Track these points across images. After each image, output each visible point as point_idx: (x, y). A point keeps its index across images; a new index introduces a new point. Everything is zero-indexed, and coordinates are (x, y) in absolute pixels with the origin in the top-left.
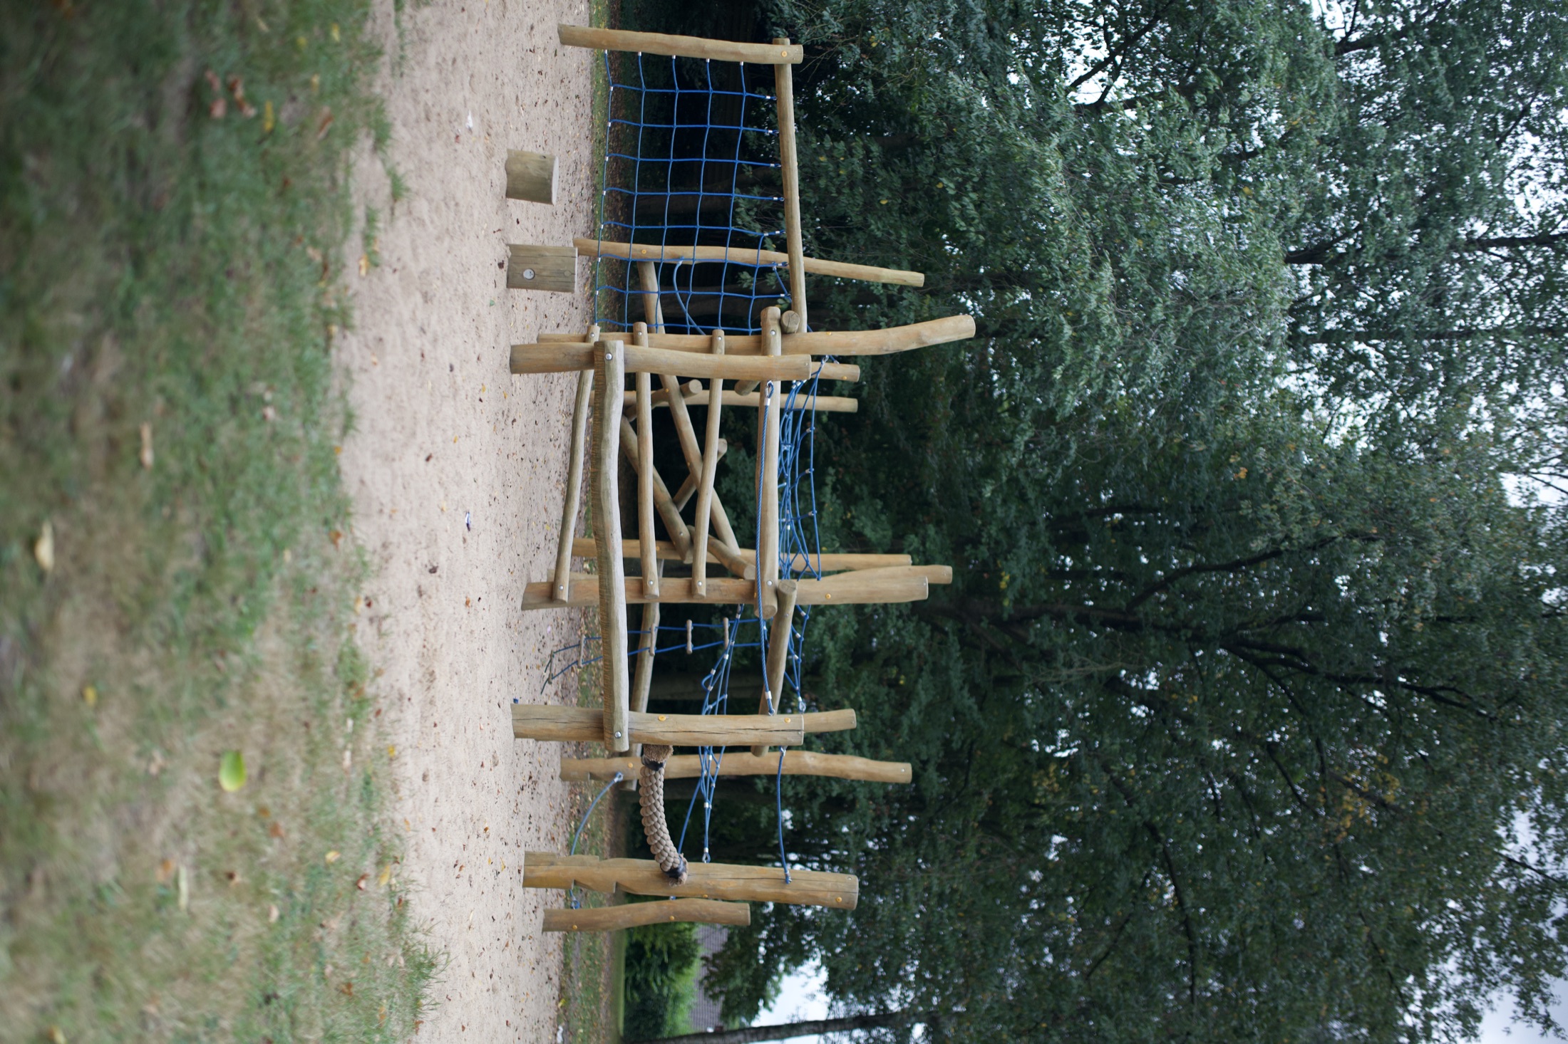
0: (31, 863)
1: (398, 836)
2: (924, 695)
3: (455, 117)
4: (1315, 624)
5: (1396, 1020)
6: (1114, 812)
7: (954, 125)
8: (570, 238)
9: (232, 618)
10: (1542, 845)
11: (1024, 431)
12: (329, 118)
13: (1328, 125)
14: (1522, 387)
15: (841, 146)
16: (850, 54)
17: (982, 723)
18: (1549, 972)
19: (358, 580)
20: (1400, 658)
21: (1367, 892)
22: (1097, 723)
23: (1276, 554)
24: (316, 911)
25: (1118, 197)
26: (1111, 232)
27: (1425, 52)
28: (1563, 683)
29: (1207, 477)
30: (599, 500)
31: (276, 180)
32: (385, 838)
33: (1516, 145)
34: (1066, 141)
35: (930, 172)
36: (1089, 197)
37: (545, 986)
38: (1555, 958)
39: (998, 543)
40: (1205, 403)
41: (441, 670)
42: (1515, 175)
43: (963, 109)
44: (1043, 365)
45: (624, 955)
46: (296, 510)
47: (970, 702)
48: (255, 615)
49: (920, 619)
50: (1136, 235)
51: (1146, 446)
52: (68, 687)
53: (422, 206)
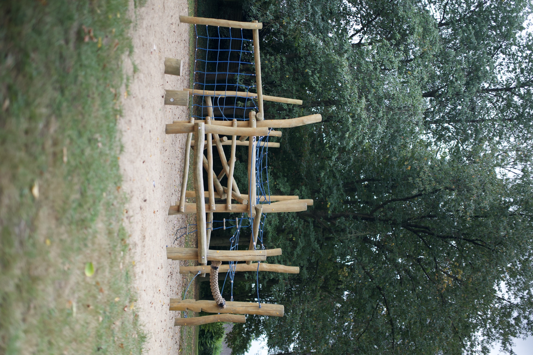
0: (30, 301)
1: (136, 292)
2: (302, 244)
3: (151, 46)
4: (433, 218)
6: (366, 283)
7: (311, 51)
8: (182, 88)
9: (89, 216)
10: (509, 292)
11: (335, 154)
12: (117, 44)
13: (436, 51)
14: (500, 138)
15: (273, 58)
16: (276, 26)
17: (321, 253)
18: (512, 335)
19: (124, 203)
20: (462, 230)
21: (452, 309)
22: (360, 253)
23: (420, 195)
24: (112, 319)
25: (367, 75)
26: (364, 87)
27: (467, 26)
28: (516, 238)
29: (397, 169)
30: (196, 177)
31: (102, 64)
32: (132, 293)
33: (497, 58)
34: (349, 56)
35: (303, 66)
36: (357, 75)
37: (175, 345)
38: (514, 331)
39: (326, 192)
40: (396, 144)
41: (147, 235)
42: (497, 68)
43: (314, 46)
44: (342, 131)
45: (198, 334)
46: (107, 179)
47: (317, 246)
48: (95, 215)
49: (300, 218)
50: (373, 88)
51: (376, 159)
52: (41, 239)
53: (142, 76)
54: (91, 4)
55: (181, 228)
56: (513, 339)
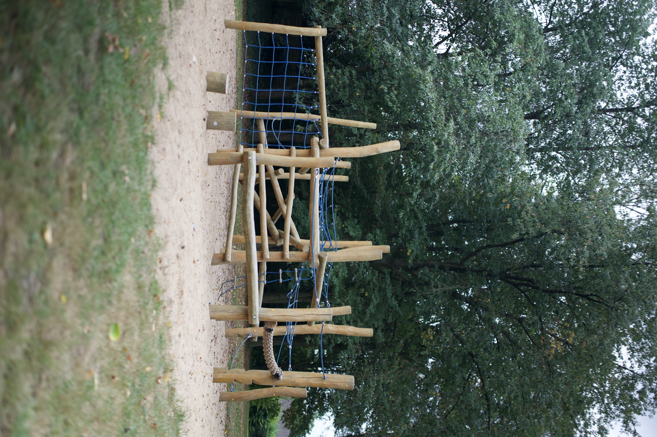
0: (41, 371)
1: (172, 360)
2: (375, 301)
3: (190, 57)
4: (537, 269)
5: (574, 434)
6: (456, 348)
7: (387, 62)
8: (228, 109)
9: (114, 267)
10: (632, 360)
11: (417, 190)
12: (148, 55)
13: (541, 61)
14: (620, 170)
15: (340, 71)
16: (343, 33)
17: (400, 312)
18: (635, 412)
19: (157, 251)
20: (573, 283)
21: (561, 381)
22: (448, 312)
23: (522, 240)
24: (142, 393)
25: (456, 92)
26: (452, 107)
27: (579, 32)
28: (641, 292)
29: (493, 208)
30: (246, 218)
31: (129, 80)
32: (167, 361)
33: (617, 71)
34: (434, 69)
35: (377, 82)
36: (444, 92)
37: (220, 425)
38: (638, 407)
39: (406, 236)
40: (492, 177)
41: (185, 290)
42: (616, 83)
43: (390, 56)
44: (425, 162)
45: (248, 411)
46: (136, 221)
47: (395, 303)
48: (122, 265)
49: (374, 268)
50: (463, 108)
51: (468, 195)
52: (55, 295)
53: (178, 94)
54: (116, 6)
55: (227, 282)
56: (637, 418)
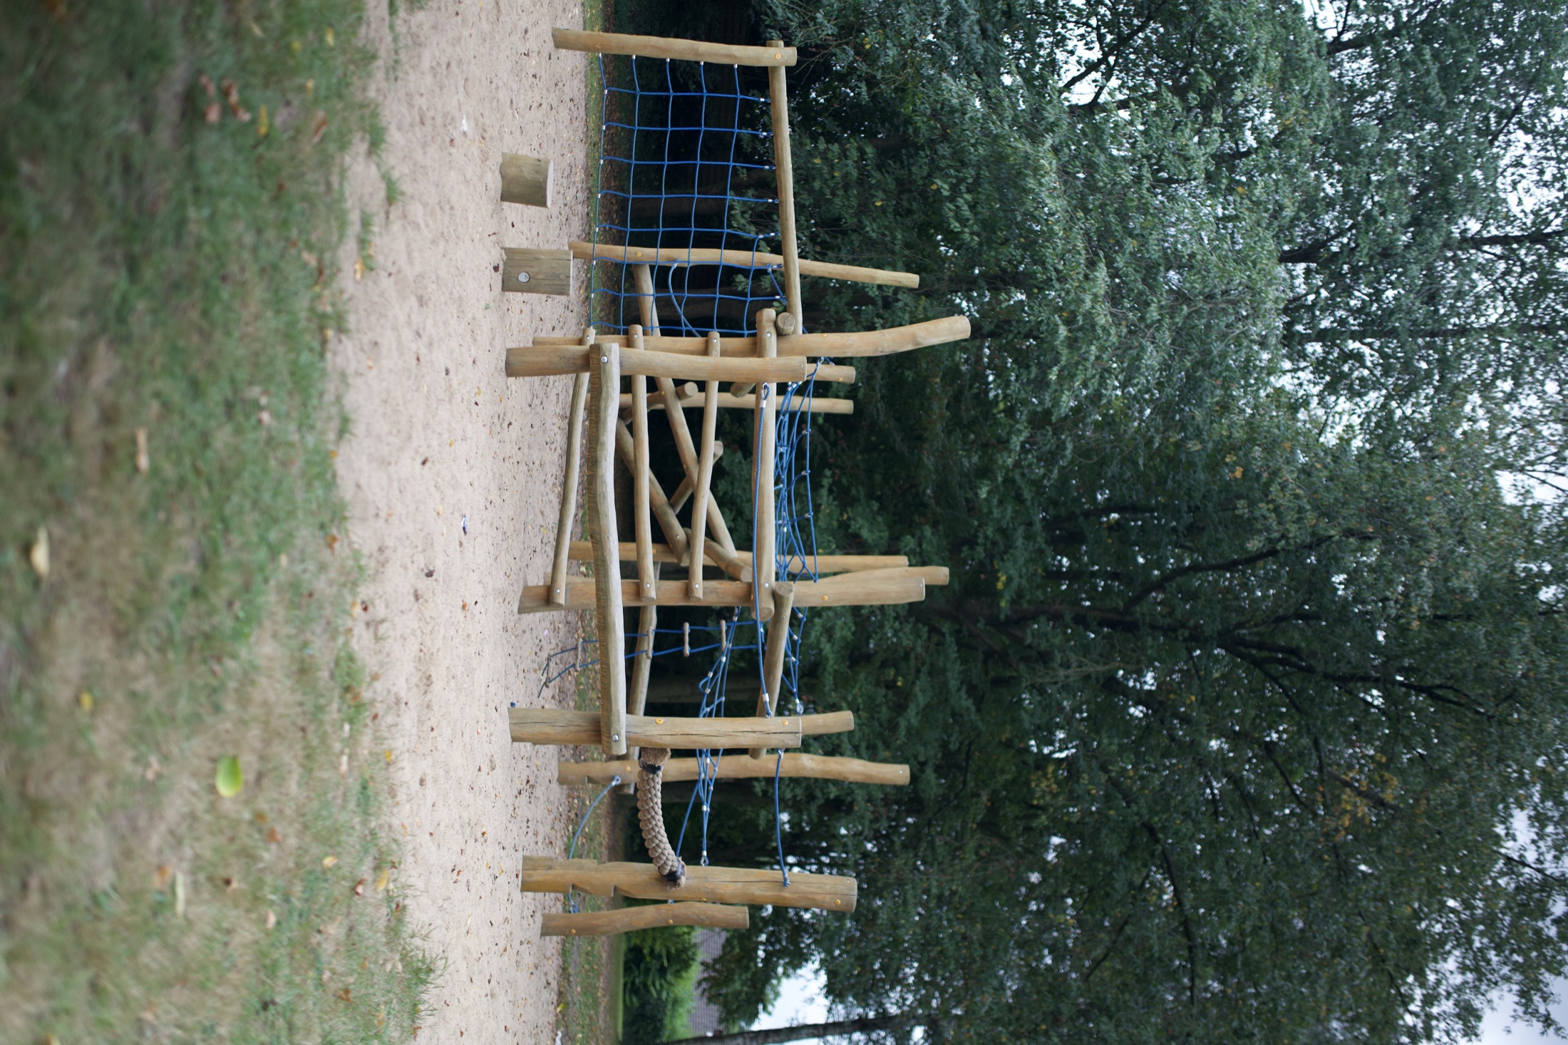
0: (27, 869)
1: (395, 841)
2: (921, 697)
3: (449, 120)
4: (1311, 623)
5: (1396, 1020)
6: (1112, 812)
7: (948, 127)
8: (566, 241)
9: (228, 623)
10: (1541, 843)
11: (1020, 431)
12: (324, 123)
13: (1321, 124)
14: (1517, 384)
15: (836, 147)
16: (843, 56)
17: (980, 724)
18: (1549, 971)
19: (355, 584)
20: (1397, 657)
21: (1366, 892)
22: (1095, 723)
23: (1273, 553)
24: (313, 917)
25: (1112, 197)
26: (1104, 232)
27: (1417, 52)
28: (1560, 680)
29: (1203, 477)
30: (596, 503)
31: (271, 184)
32: (382, 843)
33: (1508, 143)
34: (1061, 143)
35: (925, 173)
36: (1083, 198)
37: (545, 991)
38: (1554, 957)
39: (994, 544)
40: (1200, 403)
41: (438, 675)
42: (1507, 174)
43: (956, 111)
44: (1039, 365)
45: (622, 959)
46: (291, 514)
47: (969, 703)
48: (252, 618)
49: (918, 620)
50: (1131, 235)
51: (1142, 446)
52: (62, 694)
53: (417, 211)
54: (231, 11)
55: (563, 651)
56: (1555, 984)
